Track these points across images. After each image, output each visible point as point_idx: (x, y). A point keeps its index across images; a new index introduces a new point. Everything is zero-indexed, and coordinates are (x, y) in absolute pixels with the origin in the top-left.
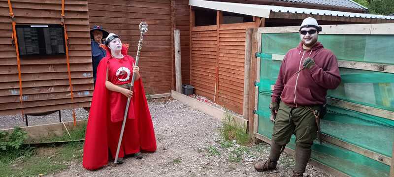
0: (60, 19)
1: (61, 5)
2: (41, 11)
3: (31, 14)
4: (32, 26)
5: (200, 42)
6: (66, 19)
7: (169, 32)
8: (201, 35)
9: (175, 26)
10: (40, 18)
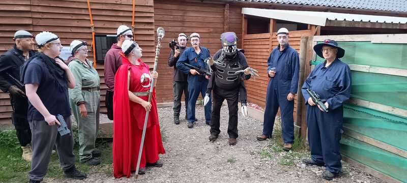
1: (132, 17)
2: (115, 23)
3: (108, 25)
4: (108, 36)
5: (252, 50)
6: (135, 29)
8: (253, 43)
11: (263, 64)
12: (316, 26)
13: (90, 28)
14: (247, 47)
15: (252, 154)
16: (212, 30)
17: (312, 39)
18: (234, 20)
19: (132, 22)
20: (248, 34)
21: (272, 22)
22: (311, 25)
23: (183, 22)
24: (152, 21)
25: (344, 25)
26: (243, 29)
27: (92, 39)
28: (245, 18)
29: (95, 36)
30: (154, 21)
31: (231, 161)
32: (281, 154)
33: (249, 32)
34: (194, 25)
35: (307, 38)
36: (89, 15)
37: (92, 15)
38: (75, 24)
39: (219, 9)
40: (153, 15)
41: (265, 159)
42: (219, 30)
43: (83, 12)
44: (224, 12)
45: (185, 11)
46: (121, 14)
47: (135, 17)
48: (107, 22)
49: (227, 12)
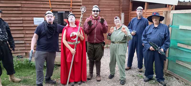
0: (70, 8)
1: (70, 2)
2: (62, 5)
6: (72, 9)
7: (119, 14)
9: (122, 11)
10: (62, 8)
13: (49, 8)
17: (170, 12)
18: (126, 4)
21: (146, 4)
22: (169, 5)
26: (130, 9)
28: (131, 2)
30: (82, 4)
35: (167, 12)
38: (42, 6)
40: (81, 1)
43: (46, 0)
48: (58, 5)
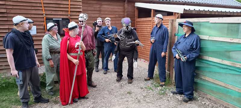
0: (68, 15)
1: (68, 8)
2: (58, 11)
3: (53, 13)
4: (54, 19)
5: (141, 28)
6: (71, 15)
8: (142, 24)
10: (58, 15)
11: (147, 36)
12: (178, 13)
13: (42, 14)
14: (138, 26)
15: (142, 88)
16: (117, 16)
17: (175, 21)
18: (131, 10)
19: (68, 11)
20: (139, 18)
21: (152, 11)
22: (175, 13)
23: (100, 11)
24: (81, 10)
25: (194, 13)
26: (136, 15)
27: (44, 21)
28: (137, 9)
29: (46, 19)
30: (82, 11)
31: (129, 93)
32: (159, 88)
33: (139, 17)
34: (106, 13)
35: (173, 20)
36: (42, 7)
37: (44, 7)
38: (34, 12)
39: (122, 4)
40: (81, 7)
41: (149, 91)
42: (122, 16)
43: (38, 5)
44: (124, 6)
45: (101, 5)
46: (62, 6)
47: (70, 8)
48: (53, 11)
49: (126, 5)
